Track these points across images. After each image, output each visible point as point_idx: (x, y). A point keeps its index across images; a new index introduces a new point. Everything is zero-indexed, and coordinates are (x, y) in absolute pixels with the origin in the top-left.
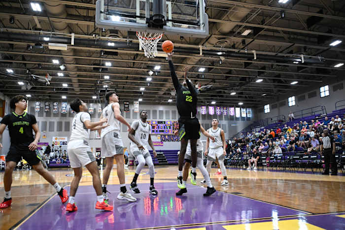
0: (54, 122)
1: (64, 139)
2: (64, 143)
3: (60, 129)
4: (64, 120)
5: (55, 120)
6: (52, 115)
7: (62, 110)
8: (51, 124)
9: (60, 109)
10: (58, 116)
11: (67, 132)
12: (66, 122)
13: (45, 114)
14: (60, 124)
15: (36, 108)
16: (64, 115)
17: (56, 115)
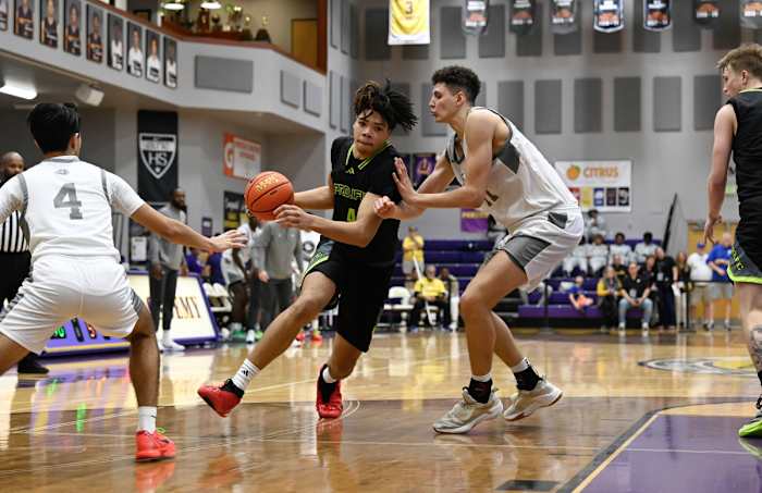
0: (557, 84)
1: (615, 173)
2: (614, 197)
3: (589, 121)
4: (609, 71)
5: (566, 71)
6: (548, 44)
7: (598, 14)
8: (547, 92)
9: (587, 14)
10: (577, 51)
11: (629, 136)
12: (618, 82)
13: (511, 40)
14: (589, 91)
15: (470, 13)
16: (607, 43)
17: (567, 44)
